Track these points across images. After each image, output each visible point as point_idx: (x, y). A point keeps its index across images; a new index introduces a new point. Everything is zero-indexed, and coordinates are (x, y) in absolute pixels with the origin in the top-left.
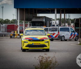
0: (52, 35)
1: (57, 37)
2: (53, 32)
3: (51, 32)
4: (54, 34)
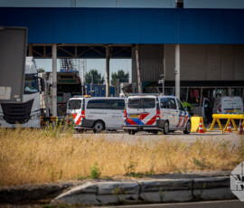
0: (139, 117)
1: (155, 124)
4: (144, 116)
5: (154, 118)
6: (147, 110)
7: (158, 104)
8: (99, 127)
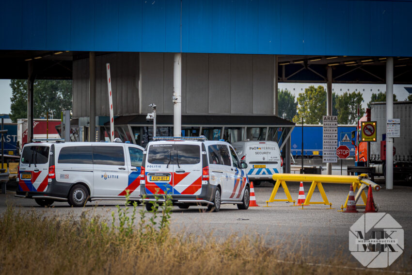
1: (199, 193)
2: (173, 168)
3: (163, 168)
5: (198, 181)
6: (185, 168)
7: (205, 156)
8: (79, 196)
